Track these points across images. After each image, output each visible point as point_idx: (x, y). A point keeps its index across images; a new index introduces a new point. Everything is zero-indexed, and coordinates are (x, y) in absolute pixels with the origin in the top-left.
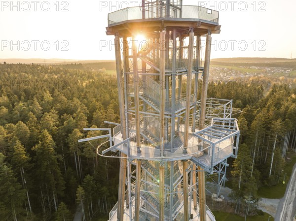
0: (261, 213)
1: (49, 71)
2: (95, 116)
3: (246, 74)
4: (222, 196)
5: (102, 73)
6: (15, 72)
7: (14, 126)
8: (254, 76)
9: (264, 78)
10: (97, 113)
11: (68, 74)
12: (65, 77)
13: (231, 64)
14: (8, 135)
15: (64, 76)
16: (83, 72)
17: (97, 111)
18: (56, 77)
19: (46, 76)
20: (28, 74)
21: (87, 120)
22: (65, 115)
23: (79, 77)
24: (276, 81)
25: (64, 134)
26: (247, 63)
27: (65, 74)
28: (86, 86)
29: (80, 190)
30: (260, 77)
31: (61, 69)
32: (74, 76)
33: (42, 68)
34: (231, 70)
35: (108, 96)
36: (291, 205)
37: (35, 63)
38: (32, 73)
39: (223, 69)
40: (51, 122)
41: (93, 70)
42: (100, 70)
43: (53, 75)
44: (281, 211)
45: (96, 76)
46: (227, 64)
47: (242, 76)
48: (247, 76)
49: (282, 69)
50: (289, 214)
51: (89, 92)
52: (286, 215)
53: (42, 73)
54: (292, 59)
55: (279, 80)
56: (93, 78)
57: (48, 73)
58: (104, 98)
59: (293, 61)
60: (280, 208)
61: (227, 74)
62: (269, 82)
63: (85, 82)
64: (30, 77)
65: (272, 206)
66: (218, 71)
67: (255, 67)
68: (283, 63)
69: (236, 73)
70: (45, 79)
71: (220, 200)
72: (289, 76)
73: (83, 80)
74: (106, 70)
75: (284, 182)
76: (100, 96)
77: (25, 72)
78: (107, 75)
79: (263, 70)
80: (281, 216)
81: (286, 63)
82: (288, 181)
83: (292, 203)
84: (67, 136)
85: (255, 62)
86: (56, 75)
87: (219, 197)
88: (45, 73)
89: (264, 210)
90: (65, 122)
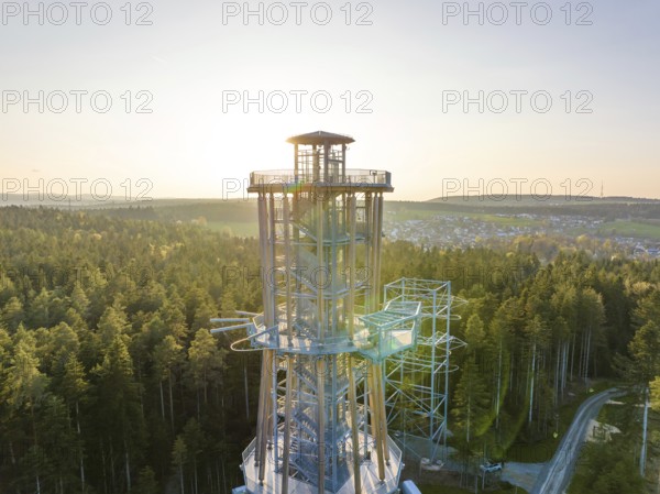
0: (508, 486)
1: (82, 224)
2: (198, 315)
3: (508, 230)
4: (439, 462)
5: (199, 227)
6: (8, 227)
7: (47, 332)
8: (525, 235)
9: (544, 239)
10: (203, 308)
11: (126, 231)
12: (120, 237)
13: (477, 208)
14: (40, 349)
15: (116, 235)
16: (157, 226)
17: (204, 304)
18: (99, 236)
19: (77, 235)
20: (35, 229)
21: (187, 322)
22: (140, 313)
23: (151, 238)
24: (568, 245)
25: (144, 347)
26: (510, 205)
27: (119, 228)
28: (171, 258)
29: (180, 445)
30: (537, 237)
31: (109, 218)
32: (139, 236)
33: (65, 217)
34: (479, 222)
35: (218, 277)
36: (563, 472)
37: (47, 204)
38: (46, 230)
39: (461, 220)
40: (117, 325)
41: (179, 222)
42: (193, 221)
43: (92, 233)
44: (543, 481)
45: (186, 234)
46: (470, 209)
47: (501, 234)
48: (512, 234)
49: (583, 219)
50: (557, 486)
51: (180, 269)
52: (551, 488)
53: (68, 227)
54: (604, 199)
55: (574, 242)
56: (179, 240)
57: (79, 228)
58: (210, 281)
59: (606, 202)
60: (542, 477)
61: (470, 231)
62: (554, 247)
63: (164, 249)
64: (43, 236)
65: (528, 474)
66: (451, 223)
67: (528, 215)
68: (585, 206)
69: (489, 227)
70: (75, 241)
71: (436, 468)
72: (598, 235)
73: (158, 244)
74: (208, 220)
75: (556, 435)
76: (202, 278)
77: (30, 226)
78: (209, 233)
79: (544, 222)
80: (542, 489)
81: (590, 206)
82: (563, 434)
83: (565, 469)
84: (151, 349)
85: (530, 205)
86: (99, 233)
87: (434, 463)
88: (75, 228)
89: (512, 482)
90: (144, 326)
